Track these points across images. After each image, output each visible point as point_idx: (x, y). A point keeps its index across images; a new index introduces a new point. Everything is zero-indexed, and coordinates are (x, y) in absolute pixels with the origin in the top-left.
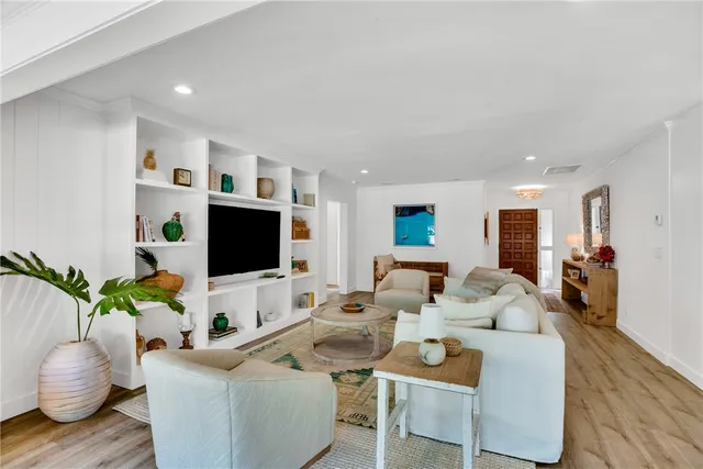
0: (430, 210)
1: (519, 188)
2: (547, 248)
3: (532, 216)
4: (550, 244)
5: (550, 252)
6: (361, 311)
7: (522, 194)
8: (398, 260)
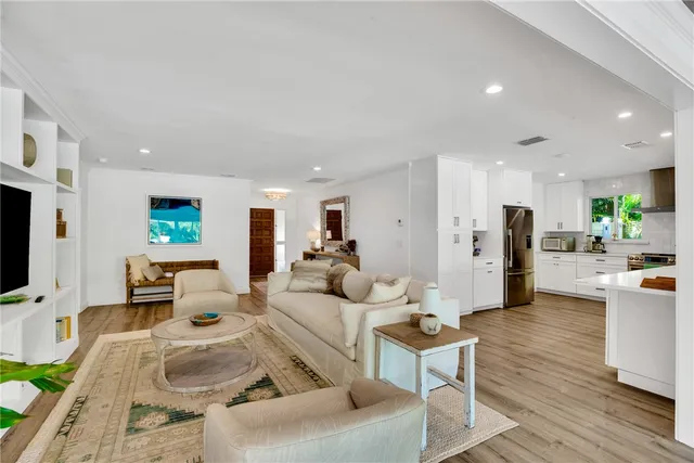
0: (196, 205)
1: (266, 190)
2: (280, 243)
3: (269, 214)
4: (283, 240)
5: (283, 246)
6: (217, 322)
7: (273, 195)
8: (154, 261)
